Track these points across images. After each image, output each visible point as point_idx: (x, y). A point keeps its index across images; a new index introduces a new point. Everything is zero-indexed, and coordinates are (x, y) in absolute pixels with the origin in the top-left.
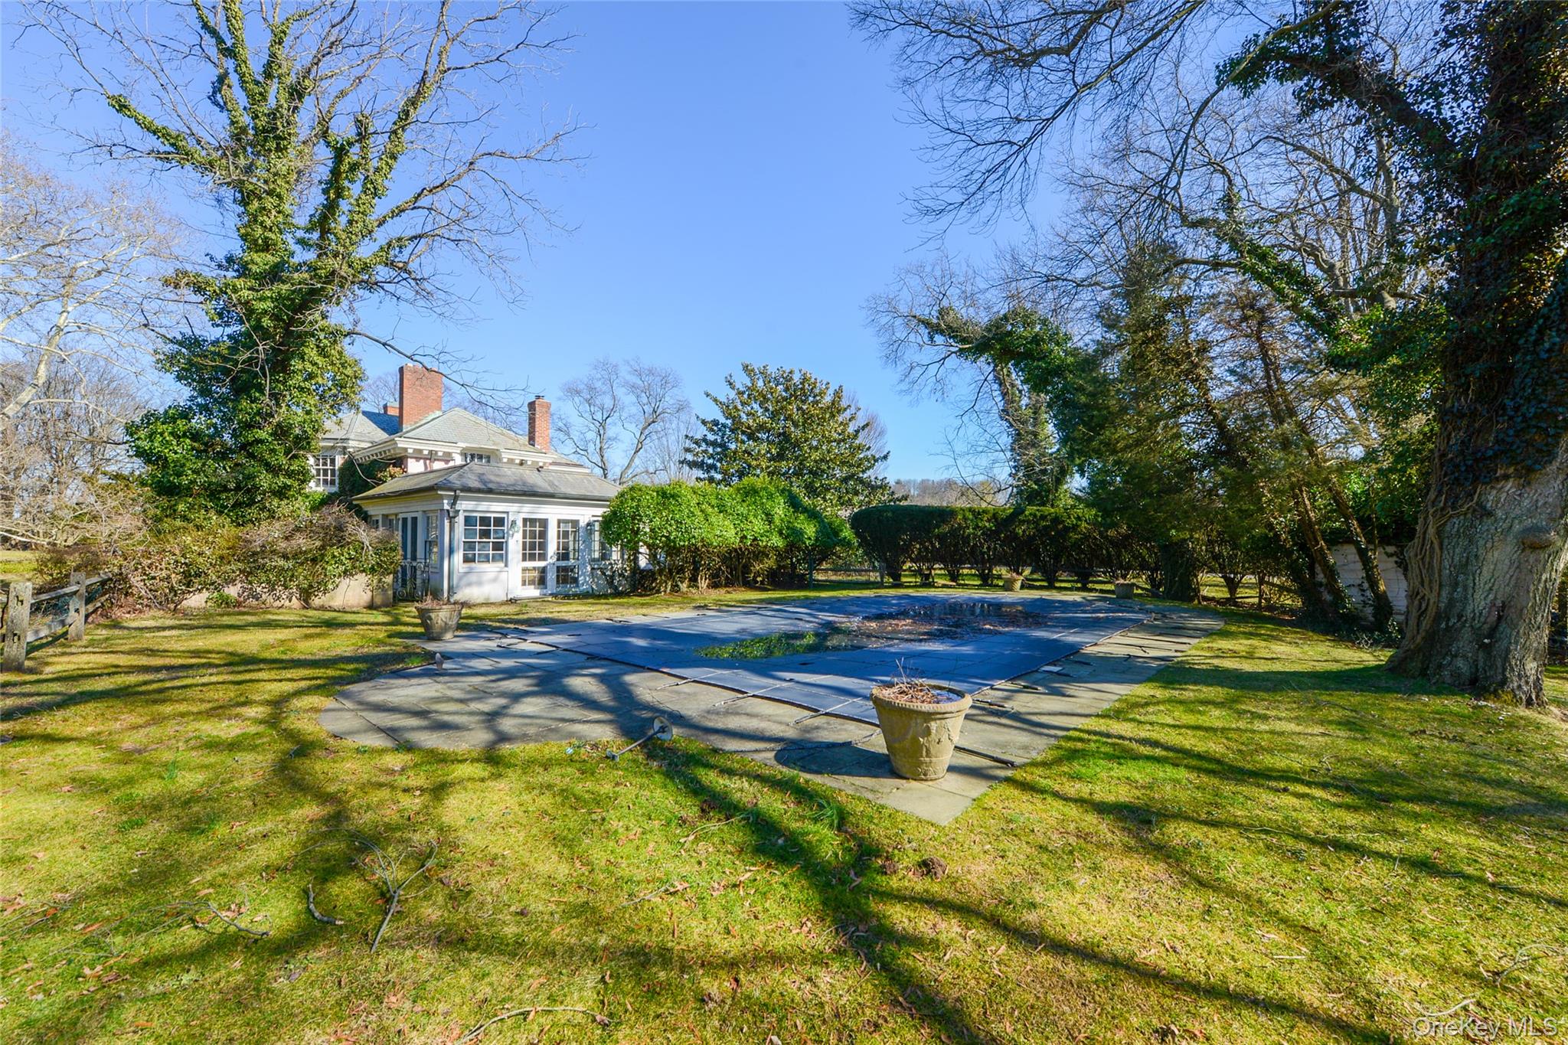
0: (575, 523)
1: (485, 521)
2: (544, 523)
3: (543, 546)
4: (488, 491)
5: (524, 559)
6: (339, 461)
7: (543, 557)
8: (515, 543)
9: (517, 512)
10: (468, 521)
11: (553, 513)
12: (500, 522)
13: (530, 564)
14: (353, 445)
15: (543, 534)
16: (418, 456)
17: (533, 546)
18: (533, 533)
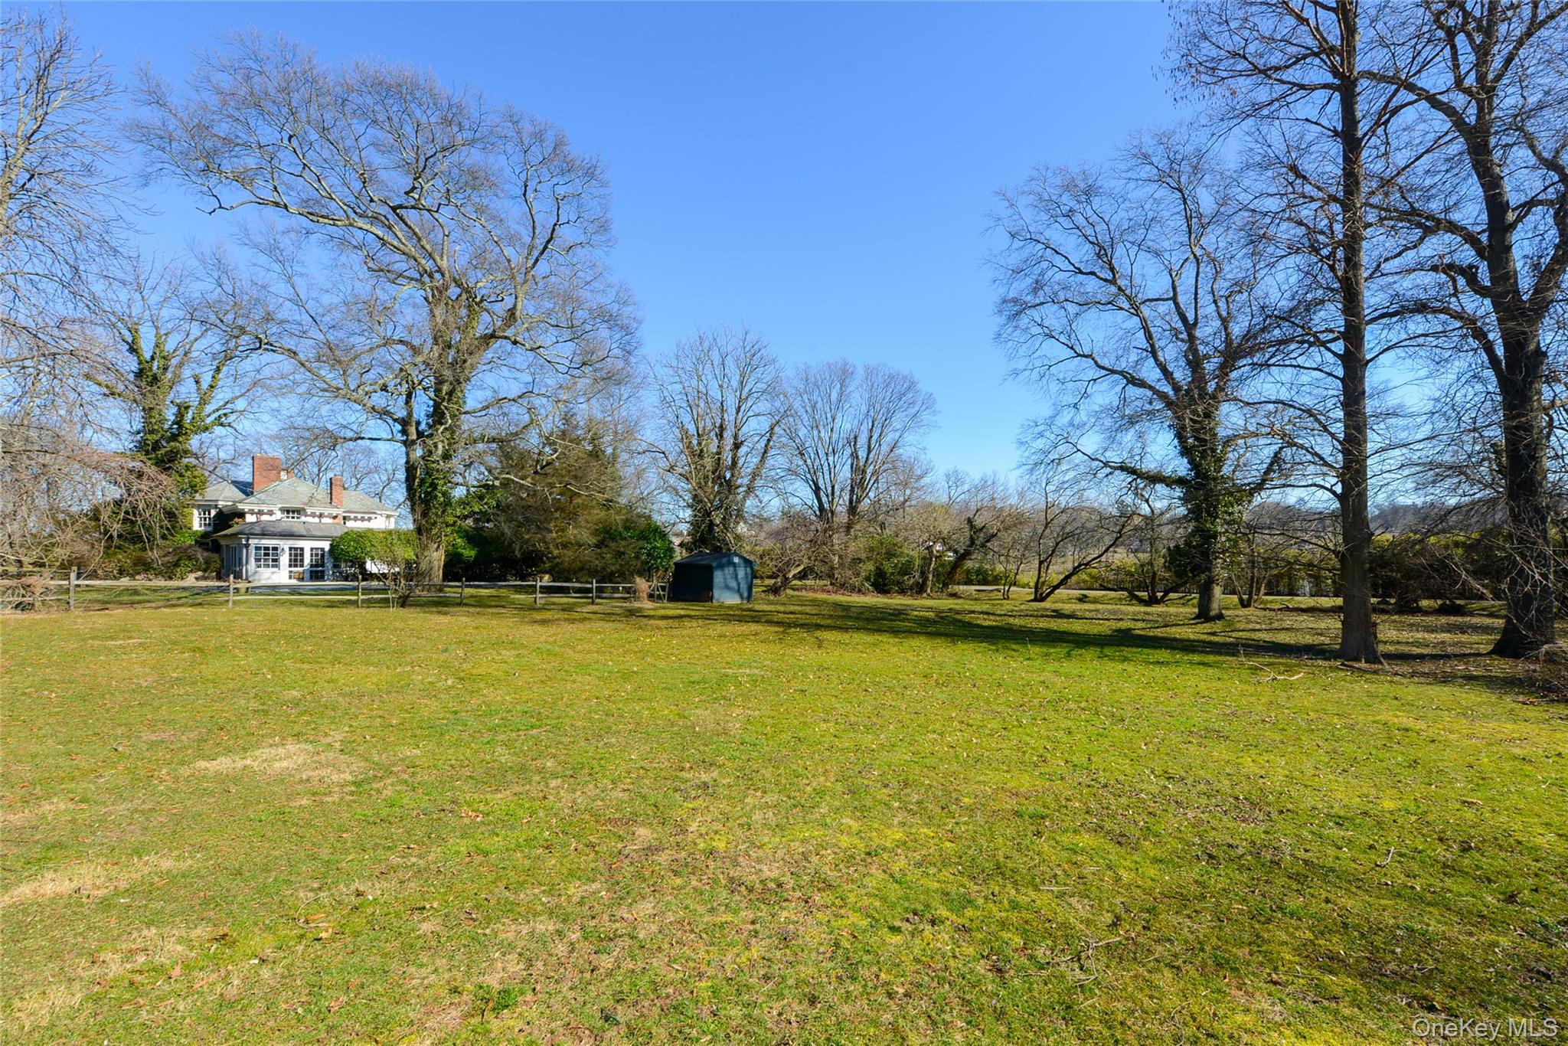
0: (322, 549)
1: (266, 549)
2: (302, 549)
3: (302, 560)
4: (264, 534)
5: (290, 566)
6: (213, 513)
7: (302, 566)
8: (284, 559)
9: (285, 545)
10: (258, 548)
11: (307, 545)
12: (275, 549)
13: (293, 569)
14: (221, 504)
15: (302, 555)
16: (252, 512)
17: (296, 560)
18: (296, 555)
